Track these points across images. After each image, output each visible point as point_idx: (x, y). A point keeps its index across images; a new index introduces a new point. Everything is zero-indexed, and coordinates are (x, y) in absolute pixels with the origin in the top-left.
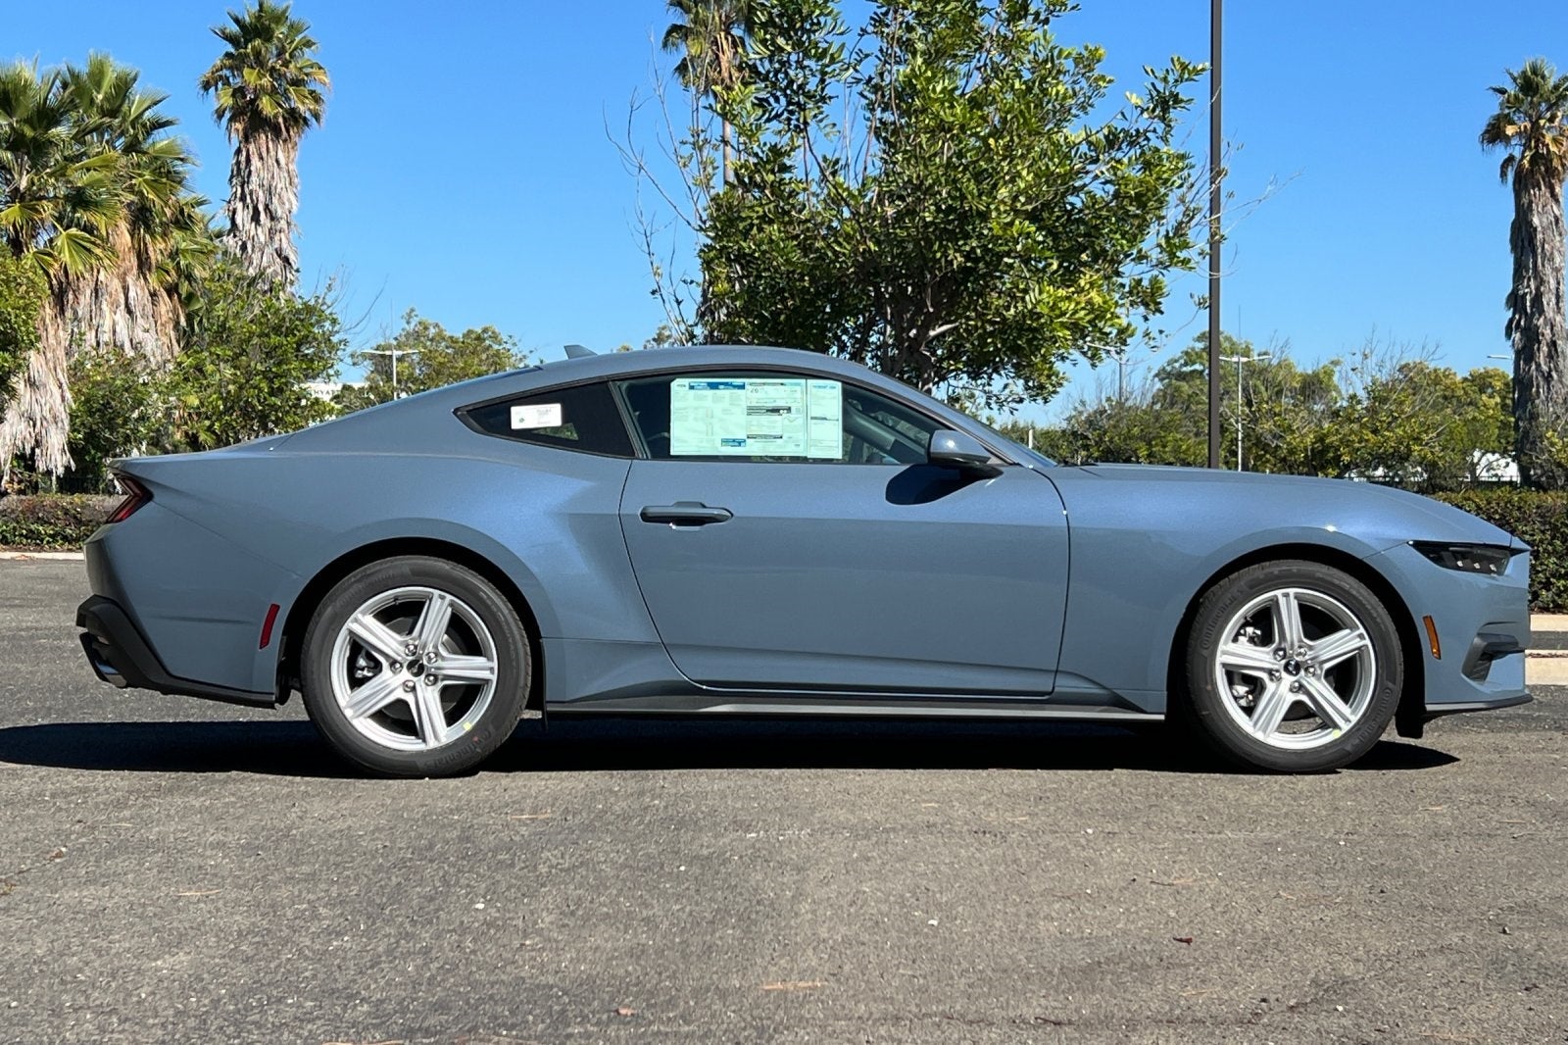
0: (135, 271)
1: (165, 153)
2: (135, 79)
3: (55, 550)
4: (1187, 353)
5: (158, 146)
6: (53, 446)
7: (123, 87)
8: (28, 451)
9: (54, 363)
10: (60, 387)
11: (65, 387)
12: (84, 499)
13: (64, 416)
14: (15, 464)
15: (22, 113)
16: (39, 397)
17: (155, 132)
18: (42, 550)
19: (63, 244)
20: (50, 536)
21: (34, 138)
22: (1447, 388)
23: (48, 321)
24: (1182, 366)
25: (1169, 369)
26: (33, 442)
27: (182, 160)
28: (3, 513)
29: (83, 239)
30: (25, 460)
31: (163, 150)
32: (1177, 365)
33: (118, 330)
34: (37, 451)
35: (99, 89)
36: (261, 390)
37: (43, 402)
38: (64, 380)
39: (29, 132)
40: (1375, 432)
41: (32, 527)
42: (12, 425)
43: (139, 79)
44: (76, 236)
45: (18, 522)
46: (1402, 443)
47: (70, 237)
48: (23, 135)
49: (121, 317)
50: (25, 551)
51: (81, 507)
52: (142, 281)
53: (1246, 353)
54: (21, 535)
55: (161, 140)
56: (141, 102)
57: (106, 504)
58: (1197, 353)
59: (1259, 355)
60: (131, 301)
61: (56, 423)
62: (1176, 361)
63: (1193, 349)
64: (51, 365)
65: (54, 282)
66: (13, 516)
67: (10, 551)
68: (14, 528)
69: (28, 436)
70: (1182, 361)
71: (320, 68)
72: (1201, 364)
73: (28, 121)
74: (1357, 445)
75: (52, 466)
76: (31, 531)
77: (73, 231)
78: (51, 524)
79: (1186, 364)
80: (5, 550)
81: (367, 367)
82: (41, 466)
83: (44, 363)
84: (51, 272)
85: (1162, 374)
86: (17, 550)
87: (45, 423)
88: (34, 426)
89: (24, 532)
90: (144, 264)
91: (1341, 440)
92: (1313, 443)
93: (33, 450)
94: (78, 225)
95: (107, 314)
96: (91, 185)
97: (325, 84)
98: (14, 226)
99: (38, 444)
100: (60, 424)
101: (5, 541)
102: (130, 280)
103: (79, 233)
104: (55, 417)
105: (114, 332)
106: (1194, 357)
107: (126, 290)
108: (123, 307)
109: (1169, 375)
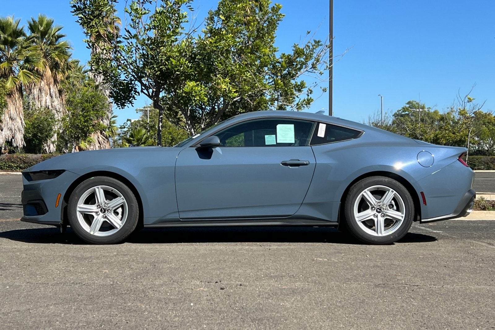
0: (53, 83)
1: (63, 46)
2: (53, 22)
3: (17, 171)
4: (403, 108)
5: (61, 44)
6: (19, 138)
7: (49, 25)
8: (10, 140)
9: (19, 112)
10: (21, 120)
11: (23, 120)
12: (26, 155)
13: (22, 129)
14: (6, 144)
15: (8, 33)
16: (14, 123)
17: (59, 39)
18: (13, 171)
19: (21, 75)
20: (16, 167)
21: (11, 41)
22: (489, 119)
23: (17, 99)
24: (402, 112)
25: (398, 113)
26: (11, 137)
27: (68, 48)
28: (1, 160)
29: (27, 73)
30: (9, 143)
31: (62, 45)
32: (400, 112)
33: (47, 101)
34: (13, 140)
35: (41, 26)
36: (81, 121)
37: (15, 124)
38: (22, 118)
39: (10, 39)
40: (454, 133)
41: (10, 164)
42: (5, 132)
43: (54, 23)
44: (25, 72)
45: (5, 163)
46: (462, 137)
47: (23, 72)
48: (8, 40)
49: (48, 97)
50: (8, 171)
51: (25, 158)
52: (56, 86)
53: (423, 108)
54: (7, 167)
55: (62, 41)
56: (55, 29)
57: (33, 157)
58: (407, 108)
59: (427, 108)
60: (51, 93)
61: (20, 131)
62: (400, 111)
63: (406, 107)
64: (18, 113)
65: (18, 86)
66: (4, 160)
67: (3, 171)
68: (4, 164)
69: (10, 135)
70: (402, 111)
71: (119, 19)
72: (408, 111)
73: (10, 35)
74: (448, 138)
75: (18, 145)
76: (9, 165)
77: (25, 70)
78: (16, 163)
79: (403, 112)
80: (1, 171)
81: (141, 114)
82: (15, 145)
83: (15, 112)
84: (17, 83)
85: (395, 115)
86: (5, 171)
87: (15, 131)
88: (12, 132)
89: (7, 166)
90: (56, 81)
91: (442, 136)
92: (434, 137)
93: (11, 140)
94: (26, 69)
95: (44, 96)
96: (31, 56)
97: (120, 24)
98: (4, 68)
99: (13, 137)
100: (21, 132)
101: (2, 169)
102: (51, 86)
103: (26, 71)
104: (19, 129)
105: (46, 102)
106: (406, 109)
107: (50, 89)
108: (49, 94)
109: (398, 115)
